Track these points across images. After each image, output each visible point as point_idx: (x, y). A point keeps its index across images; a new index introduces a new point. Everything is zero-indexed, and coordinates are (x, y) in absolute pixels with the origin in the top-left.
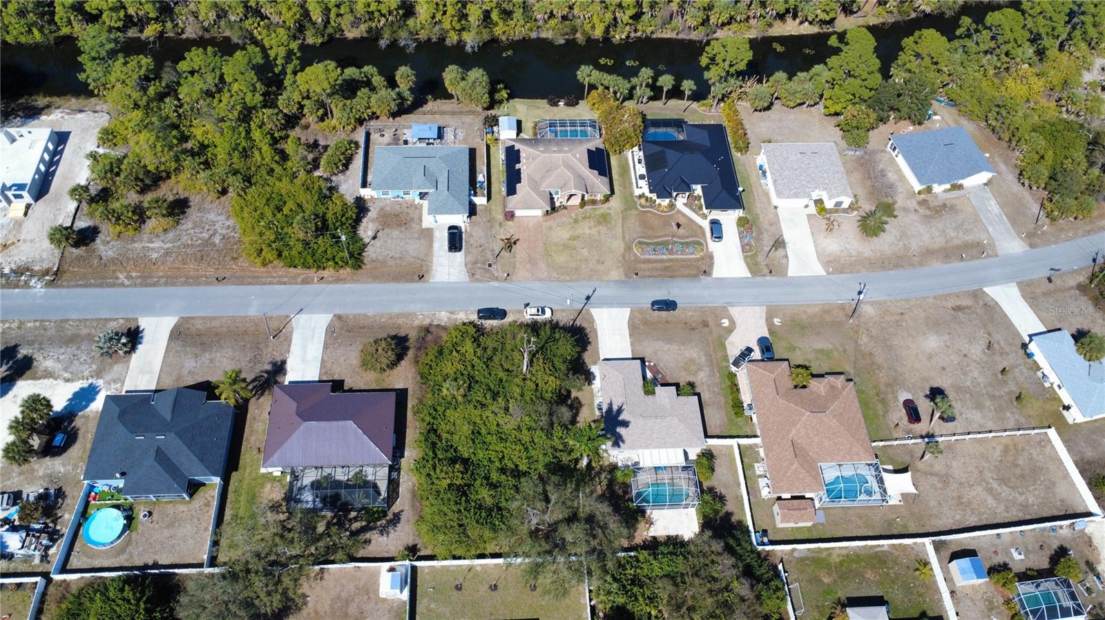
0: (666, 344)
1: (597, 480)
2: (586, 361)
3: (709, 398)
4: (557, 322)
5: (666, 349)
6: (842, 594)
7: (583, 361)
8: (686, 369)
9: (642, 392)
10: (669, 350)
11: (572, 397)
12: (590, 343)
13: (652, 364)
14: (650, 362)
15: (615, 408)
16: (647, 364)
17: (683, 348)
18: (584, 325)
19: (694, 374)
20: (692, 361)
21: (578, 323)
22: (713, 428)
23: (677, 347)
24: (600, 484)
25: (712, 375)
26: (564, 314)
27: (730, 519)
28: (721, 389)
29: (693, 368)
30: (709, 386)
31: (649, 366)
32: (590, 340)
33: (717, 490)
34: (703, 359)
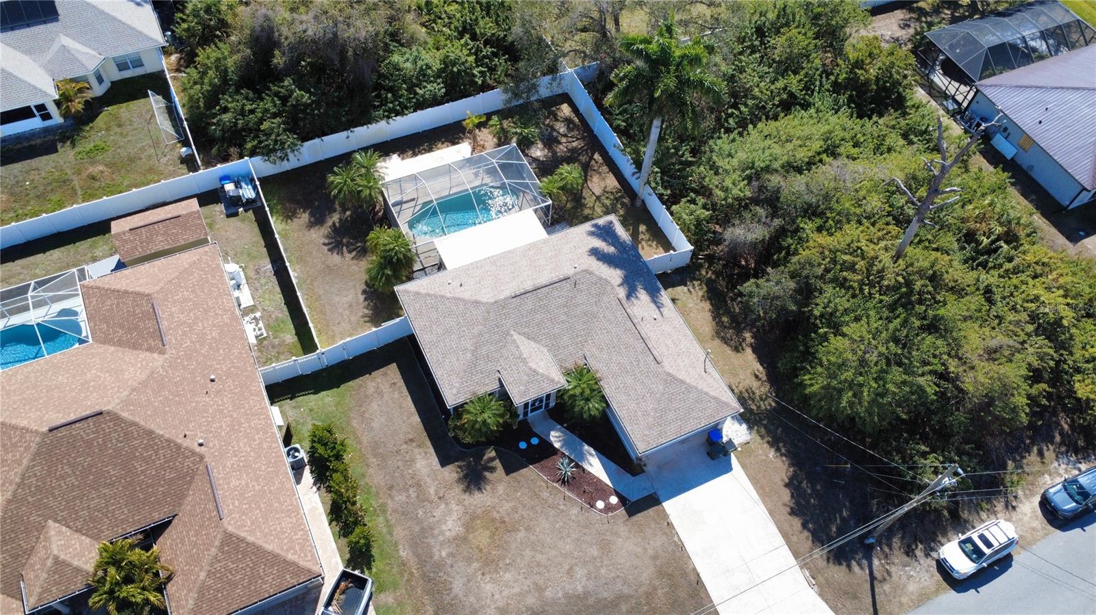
0: (586, 595)
1: (608, 202)
2: (772, 453)
3: (413, 460)
4: (909, 552)
5: (580, 572)
6: (66, 156)
7: (778, 450)
8: (501, 527)
9: (594, 364)
10: (570, 572)
11: (749, 351)
12: (793, 512)
13: (600, 504)
14: (609, 508)
15: (643, 295)
16: (614, 500)
17: (531, 600)
18: (838, 573)
19: (474, 517)
20: (490, 564)
21: (860, 573)
22: (385, 387)
23: (548, 593)
24: (598, 198)
25: (419, 541)
26: (912, 587)
27: (312, 214)
28: (383, 509)
29: (482, 538)
30: (422, 498)
31: (605, 498)
32: (797, 522)
33: (348, 256)
34: (458, 586)
